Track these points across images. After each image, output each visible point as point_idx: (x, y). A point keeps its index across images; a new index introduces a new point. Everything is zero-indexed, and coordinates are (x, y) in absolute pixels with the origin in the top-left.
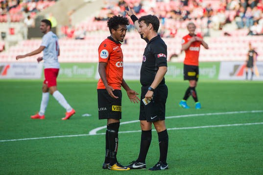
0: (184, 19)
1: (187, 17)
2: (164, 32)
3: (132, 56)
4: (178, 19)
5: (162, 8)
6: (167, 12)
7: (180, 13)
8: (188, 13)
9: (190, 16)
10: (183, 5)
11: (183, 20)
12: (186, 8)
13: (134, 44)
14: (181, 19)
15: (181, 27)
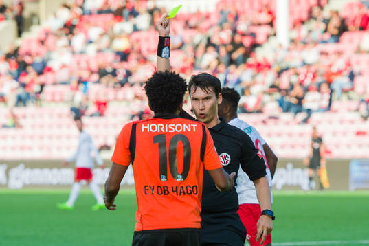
0: (122, 84)
1: (127, 82)
2: (87, 107)
3: (30, 148)
4: (111, 84)
5: (83, 65)
6: (92, 72)
7: (114, 73)
8: (129, 74)
9: (131, 80)
10: (119, 58)
11: (119, 85)
12: (125, 65)
13: (33, 127)
14: (116, 83)
15: (116, 99)
